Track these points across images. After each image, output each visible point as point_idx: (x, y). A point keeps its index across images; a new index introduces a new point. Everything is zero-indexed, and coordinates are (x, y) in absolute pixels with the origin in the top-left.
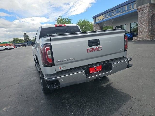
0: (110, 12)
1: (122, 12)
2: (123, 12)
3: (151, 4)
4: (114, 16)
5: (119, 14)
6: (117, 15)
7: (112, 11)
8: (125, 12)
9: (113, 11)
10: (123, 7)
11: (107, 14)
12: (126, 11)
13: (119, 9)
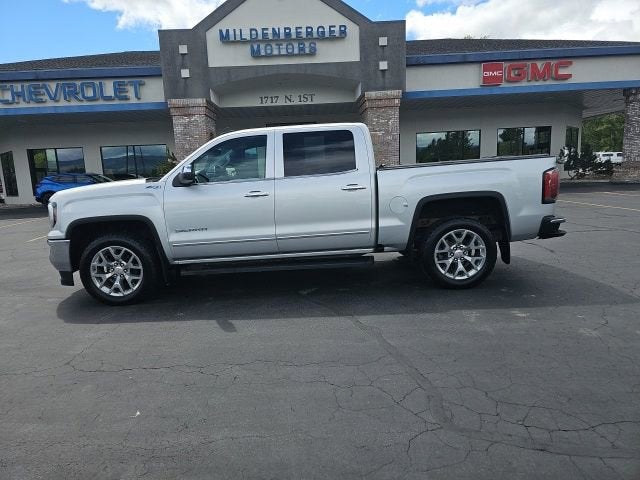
0: (26, 84)
1: (89, 99)
2: (97, 100)
3: (209, 102)
4: (50, 104)
5: (74, 103)
6: (63, 103)
7: (41, 83)
8: (101, 102)
9: (47, 83)
10: (97, 82)
11: (8, 85)
12: (109, 98)
13: (78, 83)
